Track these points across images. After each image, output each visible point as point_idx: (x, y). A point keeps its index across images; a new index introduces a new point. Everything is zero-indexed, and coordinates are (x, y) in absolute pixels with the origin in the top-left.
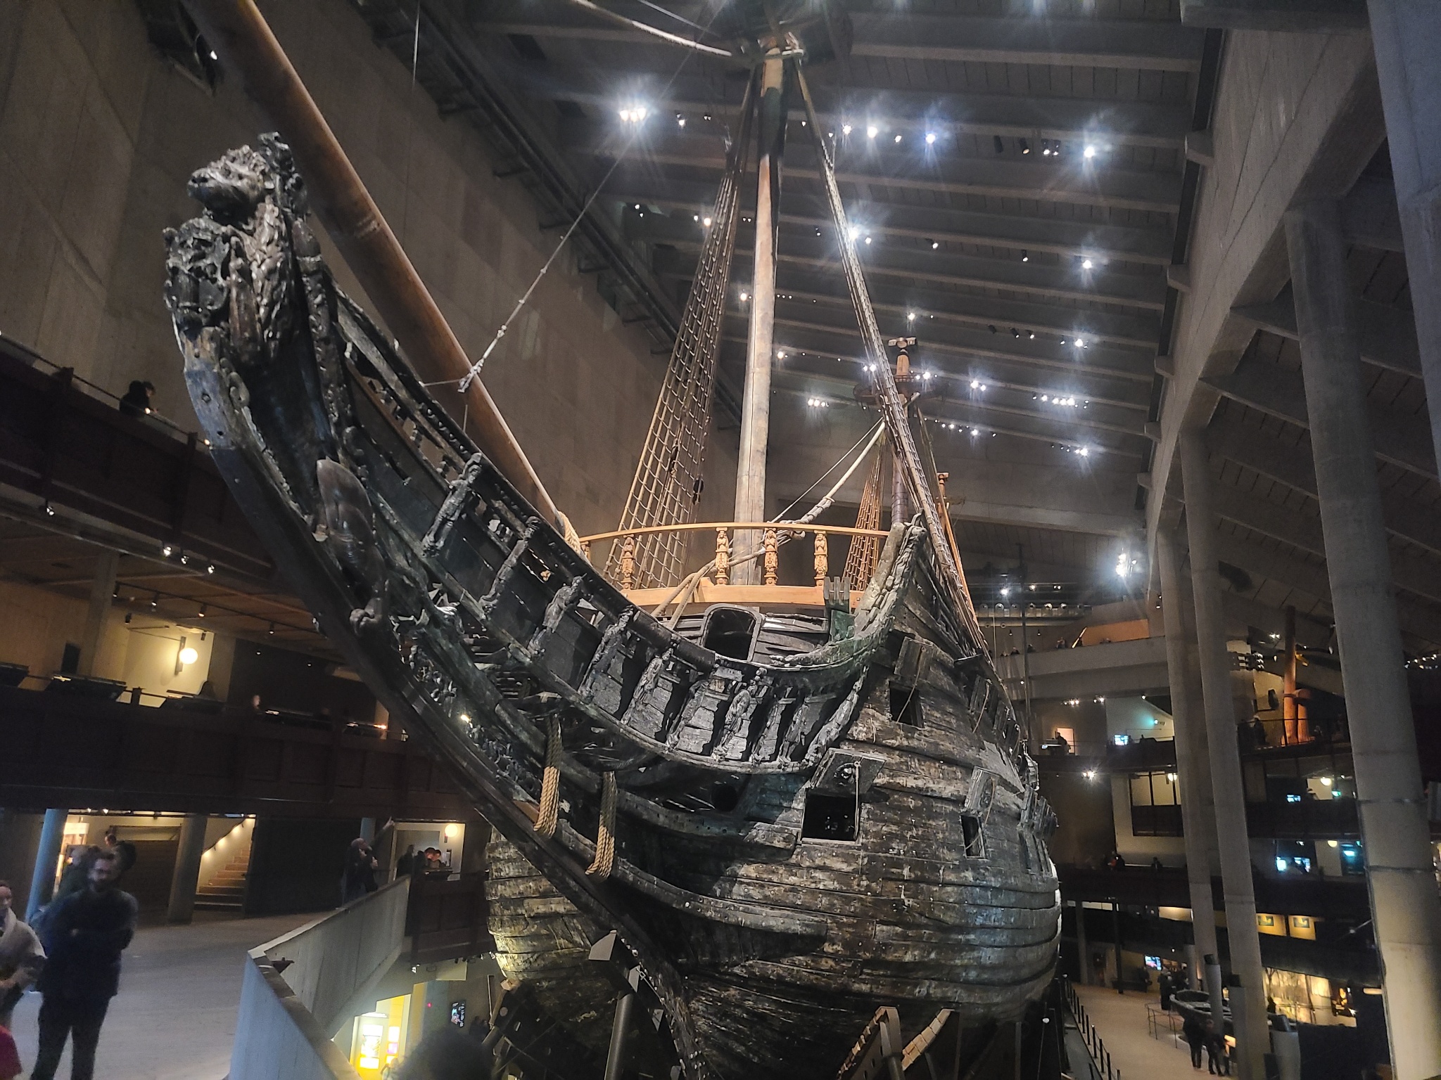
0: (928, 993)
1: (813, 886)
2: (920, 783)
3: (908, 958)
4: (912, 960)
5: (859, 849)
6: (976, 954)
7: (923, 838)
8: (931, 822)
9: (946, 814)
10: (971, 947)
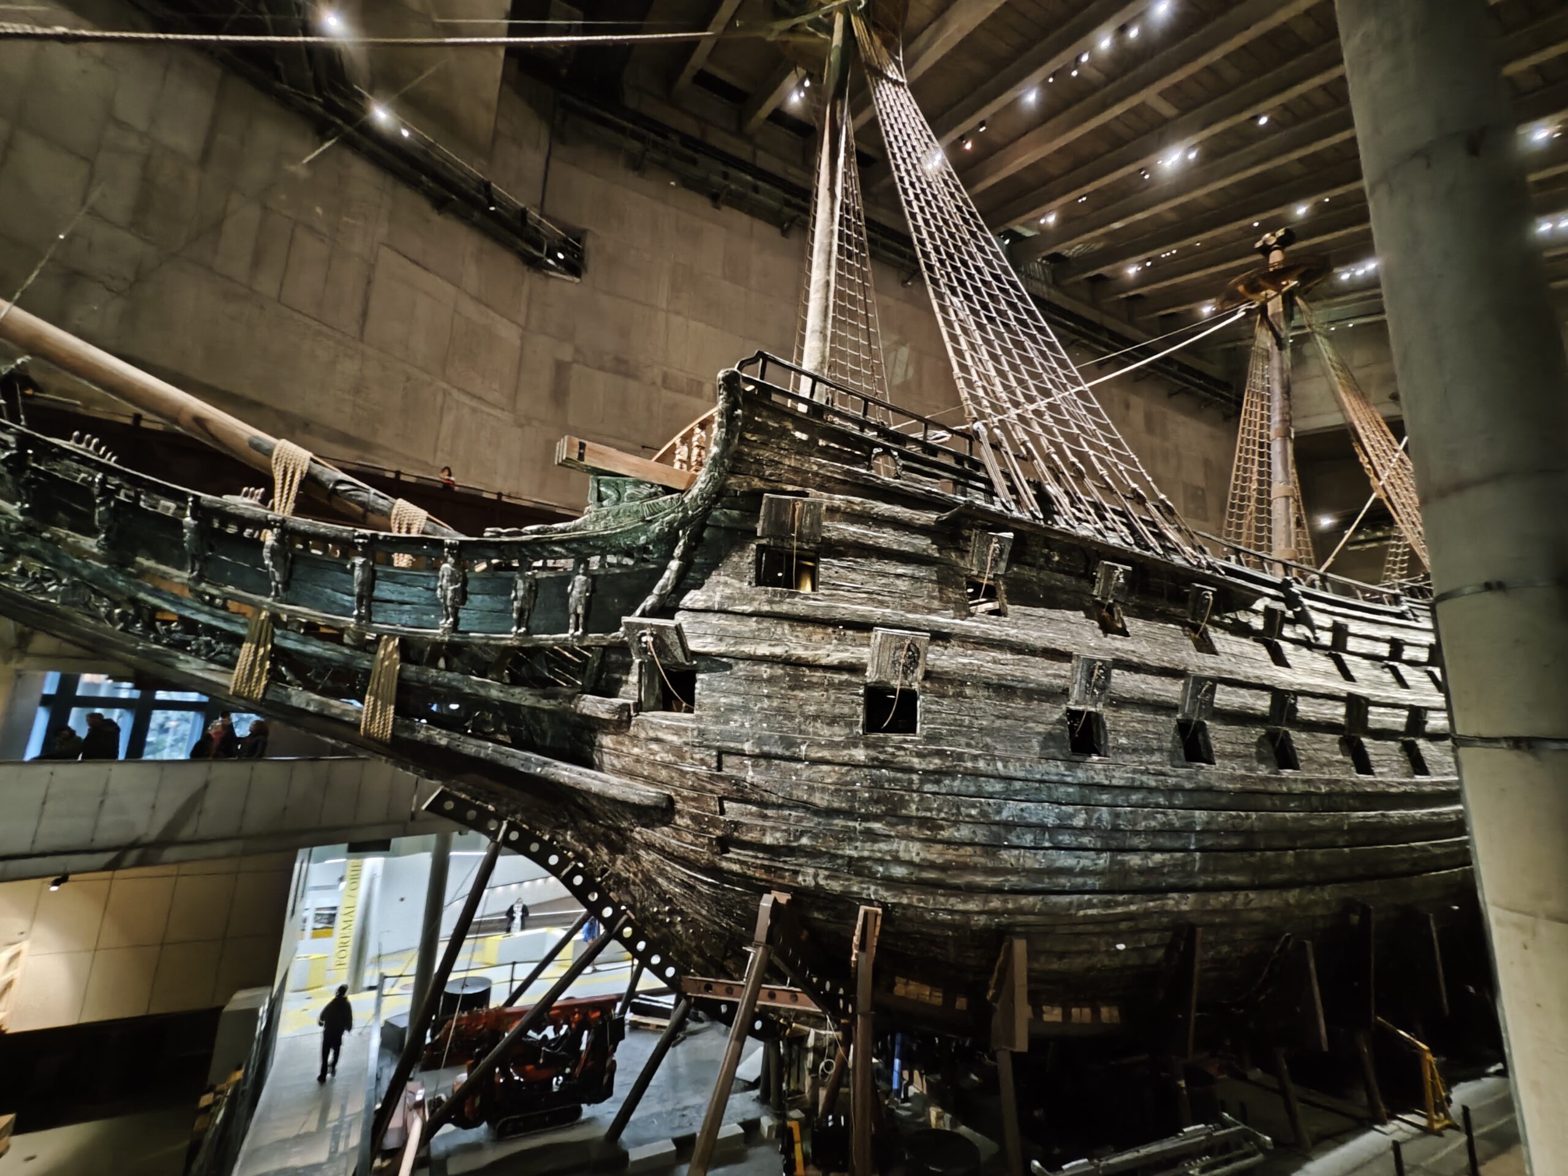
0: (817, 883)
1: (652, 757)
2: (779, 651)
3: (768, 840)
4: (775, 843)
5: (693, 721)
6: (883, 846)
7: (779, 710)
8: (796, 693)
9: (831, 684)
10: (871, 836)
